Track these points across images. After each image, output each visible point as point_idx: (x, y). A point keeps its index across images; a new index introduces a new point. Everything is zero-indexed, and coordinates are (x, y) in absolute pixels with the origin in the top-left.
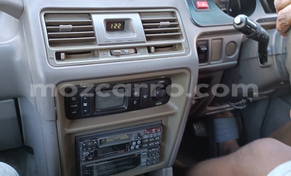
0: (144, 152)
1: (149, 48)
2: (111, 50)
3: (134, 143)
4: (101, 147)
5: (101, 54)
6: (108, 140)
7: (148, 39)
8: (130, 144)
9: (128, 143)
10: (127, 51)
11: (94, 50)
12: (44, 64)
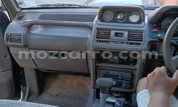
0: (124, 82)
1: (128, 43)
2: (114, 42)
3: (120, 76)
4: (107, 74)
5: (110, 42)
6: (110, 72)
7: (129, 40)
8: (118, 76)
9: (117, 76)
10: (119, 43)
11: (109, 41)
12: (92, 42)
